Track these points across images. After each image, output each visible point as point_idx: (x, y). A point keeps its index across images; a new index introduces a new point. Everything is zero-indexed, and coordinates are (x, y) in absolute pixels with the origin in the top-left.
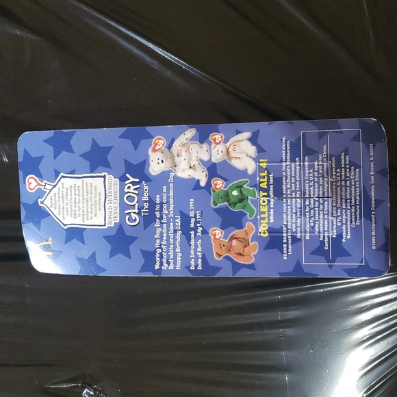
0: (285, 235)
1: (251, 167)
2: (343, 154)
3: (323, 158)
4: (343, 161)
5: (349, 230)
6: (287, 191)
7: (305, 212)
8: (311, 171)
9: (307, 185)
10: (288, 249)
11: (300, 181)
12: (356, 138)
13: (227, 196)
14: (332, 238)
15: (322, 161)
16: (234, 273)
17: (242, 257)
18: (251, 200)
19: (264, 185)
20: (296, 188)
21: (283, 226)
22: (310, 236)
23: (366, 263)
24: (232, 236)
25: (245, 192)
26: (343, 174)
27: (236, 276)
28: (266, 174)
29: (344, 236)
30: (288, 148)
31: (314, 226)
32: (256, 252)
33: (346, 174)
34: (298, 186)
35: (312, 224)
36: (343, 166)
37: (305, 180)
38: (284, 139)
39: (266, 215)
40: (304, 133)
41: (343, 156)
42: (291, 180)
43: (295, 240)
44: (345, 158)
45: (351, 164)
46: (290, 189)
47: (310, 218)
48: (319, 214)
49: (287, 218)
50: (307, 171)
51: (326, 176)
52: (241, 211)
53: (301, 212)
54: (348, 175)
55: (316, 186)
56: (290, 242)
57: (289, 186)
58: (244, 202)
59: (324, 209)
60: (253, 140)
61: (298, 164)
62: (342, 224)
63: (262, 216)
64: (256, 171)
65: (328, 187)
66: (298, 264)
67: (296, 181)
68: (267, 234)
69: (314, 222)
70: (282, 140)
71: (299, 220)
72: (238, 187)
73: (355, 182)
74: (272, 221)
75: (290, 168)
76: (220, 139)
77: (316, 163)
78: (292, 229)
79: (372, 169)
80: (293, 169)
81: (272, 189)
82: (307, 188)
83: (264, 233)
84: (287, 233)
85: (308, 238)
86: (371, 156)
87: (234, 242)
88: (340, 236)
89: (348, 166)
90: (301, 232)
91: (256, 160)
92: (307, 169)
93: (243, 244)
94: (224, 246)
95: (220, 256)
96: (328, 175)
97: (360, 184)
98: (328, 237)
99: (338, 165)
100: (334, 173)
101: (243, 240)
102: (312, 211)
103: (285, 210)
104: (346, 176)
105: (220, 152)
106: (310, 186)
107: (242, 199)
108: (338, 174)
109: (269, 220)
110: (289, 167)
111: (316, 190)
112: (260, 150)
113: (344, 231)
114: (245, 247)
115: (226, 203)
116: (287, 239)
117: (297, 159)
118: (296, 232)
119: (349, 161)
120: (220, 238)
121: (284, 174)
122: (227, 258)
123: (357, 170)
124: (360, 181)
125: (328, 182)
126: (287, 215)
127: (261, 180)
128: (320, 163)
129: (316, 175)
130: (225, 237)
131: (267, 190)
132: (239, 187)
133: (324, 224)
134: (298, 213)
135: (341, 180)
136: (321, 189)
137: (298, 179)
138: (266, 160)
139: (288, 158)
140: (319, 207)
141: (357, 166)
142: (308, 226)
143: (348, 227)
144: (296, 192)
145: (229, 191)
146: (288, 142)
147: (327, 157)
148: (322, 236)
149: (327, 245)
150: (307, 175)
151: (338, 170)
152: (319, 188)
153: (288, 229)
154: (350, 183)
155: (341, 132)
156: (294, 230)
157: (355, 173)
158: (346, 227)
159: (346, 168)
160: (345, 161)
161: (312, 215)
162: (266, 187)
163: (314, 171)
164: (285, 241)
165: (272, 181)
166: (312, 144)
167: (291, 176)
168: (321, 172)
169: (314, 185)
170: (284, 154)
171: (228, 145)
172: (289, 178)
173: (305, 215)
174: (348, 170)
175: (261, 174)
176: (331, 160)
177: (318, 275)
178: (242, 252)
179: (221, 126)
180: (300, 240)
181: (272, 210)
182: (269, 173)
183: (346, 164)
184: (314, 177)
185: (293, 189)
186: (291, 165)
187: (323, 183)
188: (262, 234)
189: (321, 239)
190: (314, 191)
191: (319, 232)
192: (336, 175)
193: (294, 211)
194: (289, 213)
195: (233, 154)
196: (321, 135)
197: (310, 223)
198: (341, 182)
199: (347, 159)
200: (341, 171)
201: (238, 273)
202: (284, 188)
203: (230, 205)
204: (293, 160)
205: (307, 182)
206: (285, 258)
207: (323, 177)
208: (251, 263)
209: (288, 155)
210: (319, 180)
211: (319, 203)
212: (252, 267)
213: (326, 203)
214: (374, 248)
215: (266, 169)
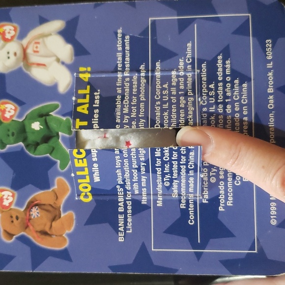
0: (121, 199)
1: (63, 80)
2: (220, 57)
3: (186, 65)
4: (220, 69)
5: (230, 190)
6: (122, 118)
7: (154, 167)
8: (166, 86)
9: (158, 109)
10: (127, 223)
11: (146, 103)
12: (242, 30)
13: (22, 131)
14: (202, 204)
15: (185, 70)
16: (35, 265)
17: (48, 238)
18: (64, 139)
19: (83, 110)
20: (138, 112)
21: (118, 187)
22: (164, 201)
23: (261, 250)
24: (31, 202)
25: (53, 125)
26: (220, 92)
27: (38, 270)
28: (87, 91)
29: (222, 201)
30: (127, 48)
31: (171, 185)
32: (73, 228)
33: (225, 93)
34: (142, 110)
35: (167, 184)
36: (220, 79)
37: (154, 101)
38: (120, 31)
39: (86, 172)
40: (154, 23)
41: (220, 62)
42: (131, 100)
43: (138, 207)
44: (224, 63)
45: (235, 74)
46: (129, 114)
47: (163, 175)
48: (179, 170)
49: (123, 176)
50: (158, 86)
51: (190, 93)
52: (47, 158)
53: (147, 168)
54: (229, 94)
55: (174, 110)
56: (129, 211)
57: (126, 111)
58: (52, 143)
59: (187, 162)
60: (68, 34)
61: (143, 74)
62: (218, 180)
63: (79, 173)
64: (72, 88)
65: (194, 112)
66: (144, 250)
67: (139, 101)
68: (90, 198)
69: (171, 181)
70: (116, 33)
71: (144, 179)
72: (41, 116)
73: (241, 106)
74: (97, 179)
75: (131, 82)
76: (13, 33)
77: (174, 73)
78: (132, 190)
79: (271, 82)
80: (135, 83)
81: (96, 116)
82: (158, 114)
83: (86, 196)
84: (125, 195)
85: (160, 204)
86: (269, 61)
87: (35, 212)
88: (214, 201)
89: (228, 79)
90: (148, 194)
91: (73, 68)
92: (158, 82)
93: (50, 216)
94: (17, 218)
95: (10, 235)
96: (194, 92)
97: (250, 110)
98: (195, 203)
99: (212, 77)
100: (205, 90)
101: (50, 208)
102: (167, 167)
103: (118, 165)
104: (225, 97)
105: (12, 55)
106: (163, 111)
107: (48, 137)
108: (212, 93)
109: (92, 178)
110: (128, 79)
111: (174, 116)
112: (80, 51)
113: (222, 192)
114: (54, 219)
115: (21, 144)
116: (125, 205)
117: (142, 67)
118: (141, 194)
119: (232, 70)
120: (11, 204)
121: (119, 91)
122: (23, 239)
123: (245, 85)
124: (249, 105)
125: (194, 103)
126: (123, 173)
127: (80, 101)
128: (182, 73)
129: (174, 93)
130: (19, 203)
131: (88, 118)
132: (43, 116)
133: (187, 184)
134: (143, 169)
135: (217, 104)
136: (182, 115)
137: (143, 98)
138: (89, 69)
139: (128, 66)
140: (179, 160)
141: (244, 79)
142: (160, 186)
143: (230, 185)
144: (138, 119)
145: (26, 123)
146: (127, 37)
147: (193, 64)
148: (183, 201)
149: (192, 217)
150: (158, 92)
151: (212, 86)
152: (178, 113)
153: (125, 191)
154: (233, 108)
155: (218, 20)
156: (137, 192)
157: (241, 90)
158: (226, 186)
159: (224, 82)
160: (224, 69)
161: (167, 170)
162: (86, 112)
163: (170, 86)
164: (121, 209)
165: (97, 102)
166: (167, 41)
167: (131, 94)
168: (182, 87)
169: (170, 108)
170: (120, 58)
171: (25, 42)
172: (127, 98)
173: (154, 172)
174: (229, 85)
175: (81, 92)
176: (200, 68)
177: (176, 270)
178: (47, 229)
179: (15, 11)
180: (147, 207)
181: (96, 165)
182: (93, 90)
183: (225, 76)
184: (170, 95)
185: (133, 115)
186: (131, 78)
187: (186, 104)
188: (82, 198)
189: (183, 206)
190: (170, 118)
191: (180, 195)
192: (208, 94)
193: (135, 166)
194: (126, 168)
195: (33, 58)
196: (183, 25)
197: (163, 182)
198: (217, 107)
199: (228, 66)
200: (217, 87)
201: (40, 267)
202: (118, 113)
203: (27, 146)
204: (135, 69)
205: (158, 103)
206: (121, 239)
207: (186, 95)
208: (63, 248)
209: (127, 59)
210: (178, 100)
211: (180, 154)
212: (64, 255)
213: (192, 154)
214: (274, 222)
215: (89, 83)
